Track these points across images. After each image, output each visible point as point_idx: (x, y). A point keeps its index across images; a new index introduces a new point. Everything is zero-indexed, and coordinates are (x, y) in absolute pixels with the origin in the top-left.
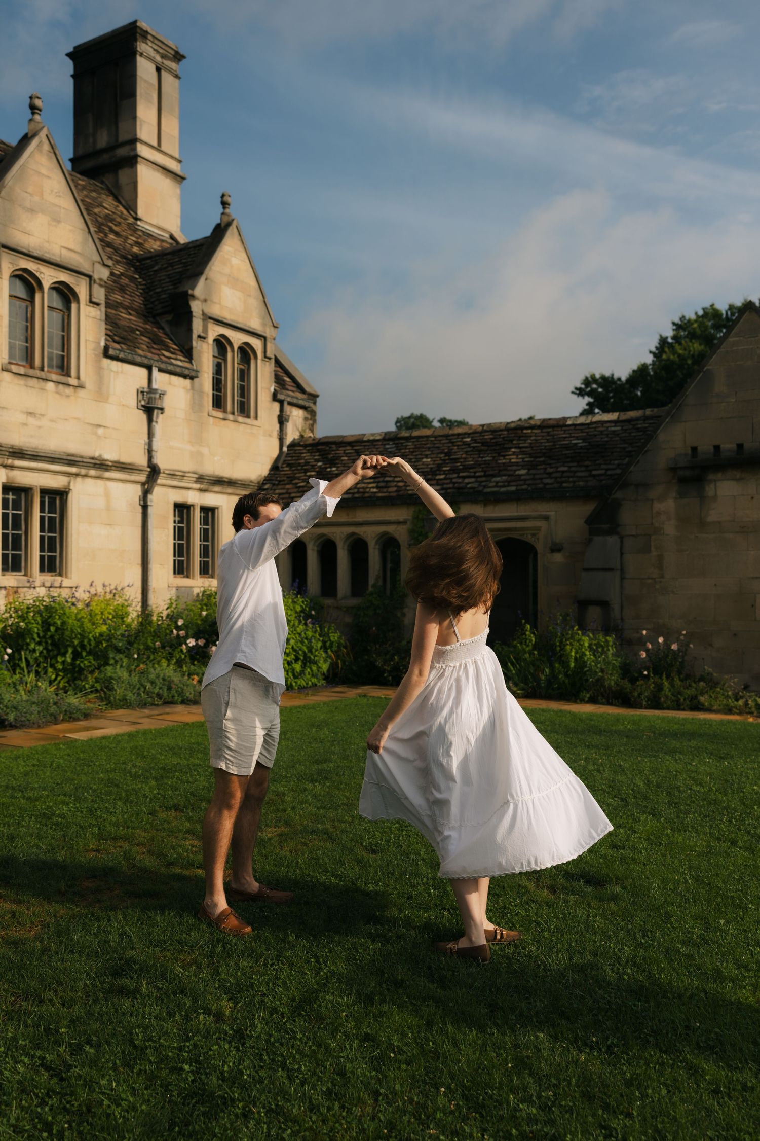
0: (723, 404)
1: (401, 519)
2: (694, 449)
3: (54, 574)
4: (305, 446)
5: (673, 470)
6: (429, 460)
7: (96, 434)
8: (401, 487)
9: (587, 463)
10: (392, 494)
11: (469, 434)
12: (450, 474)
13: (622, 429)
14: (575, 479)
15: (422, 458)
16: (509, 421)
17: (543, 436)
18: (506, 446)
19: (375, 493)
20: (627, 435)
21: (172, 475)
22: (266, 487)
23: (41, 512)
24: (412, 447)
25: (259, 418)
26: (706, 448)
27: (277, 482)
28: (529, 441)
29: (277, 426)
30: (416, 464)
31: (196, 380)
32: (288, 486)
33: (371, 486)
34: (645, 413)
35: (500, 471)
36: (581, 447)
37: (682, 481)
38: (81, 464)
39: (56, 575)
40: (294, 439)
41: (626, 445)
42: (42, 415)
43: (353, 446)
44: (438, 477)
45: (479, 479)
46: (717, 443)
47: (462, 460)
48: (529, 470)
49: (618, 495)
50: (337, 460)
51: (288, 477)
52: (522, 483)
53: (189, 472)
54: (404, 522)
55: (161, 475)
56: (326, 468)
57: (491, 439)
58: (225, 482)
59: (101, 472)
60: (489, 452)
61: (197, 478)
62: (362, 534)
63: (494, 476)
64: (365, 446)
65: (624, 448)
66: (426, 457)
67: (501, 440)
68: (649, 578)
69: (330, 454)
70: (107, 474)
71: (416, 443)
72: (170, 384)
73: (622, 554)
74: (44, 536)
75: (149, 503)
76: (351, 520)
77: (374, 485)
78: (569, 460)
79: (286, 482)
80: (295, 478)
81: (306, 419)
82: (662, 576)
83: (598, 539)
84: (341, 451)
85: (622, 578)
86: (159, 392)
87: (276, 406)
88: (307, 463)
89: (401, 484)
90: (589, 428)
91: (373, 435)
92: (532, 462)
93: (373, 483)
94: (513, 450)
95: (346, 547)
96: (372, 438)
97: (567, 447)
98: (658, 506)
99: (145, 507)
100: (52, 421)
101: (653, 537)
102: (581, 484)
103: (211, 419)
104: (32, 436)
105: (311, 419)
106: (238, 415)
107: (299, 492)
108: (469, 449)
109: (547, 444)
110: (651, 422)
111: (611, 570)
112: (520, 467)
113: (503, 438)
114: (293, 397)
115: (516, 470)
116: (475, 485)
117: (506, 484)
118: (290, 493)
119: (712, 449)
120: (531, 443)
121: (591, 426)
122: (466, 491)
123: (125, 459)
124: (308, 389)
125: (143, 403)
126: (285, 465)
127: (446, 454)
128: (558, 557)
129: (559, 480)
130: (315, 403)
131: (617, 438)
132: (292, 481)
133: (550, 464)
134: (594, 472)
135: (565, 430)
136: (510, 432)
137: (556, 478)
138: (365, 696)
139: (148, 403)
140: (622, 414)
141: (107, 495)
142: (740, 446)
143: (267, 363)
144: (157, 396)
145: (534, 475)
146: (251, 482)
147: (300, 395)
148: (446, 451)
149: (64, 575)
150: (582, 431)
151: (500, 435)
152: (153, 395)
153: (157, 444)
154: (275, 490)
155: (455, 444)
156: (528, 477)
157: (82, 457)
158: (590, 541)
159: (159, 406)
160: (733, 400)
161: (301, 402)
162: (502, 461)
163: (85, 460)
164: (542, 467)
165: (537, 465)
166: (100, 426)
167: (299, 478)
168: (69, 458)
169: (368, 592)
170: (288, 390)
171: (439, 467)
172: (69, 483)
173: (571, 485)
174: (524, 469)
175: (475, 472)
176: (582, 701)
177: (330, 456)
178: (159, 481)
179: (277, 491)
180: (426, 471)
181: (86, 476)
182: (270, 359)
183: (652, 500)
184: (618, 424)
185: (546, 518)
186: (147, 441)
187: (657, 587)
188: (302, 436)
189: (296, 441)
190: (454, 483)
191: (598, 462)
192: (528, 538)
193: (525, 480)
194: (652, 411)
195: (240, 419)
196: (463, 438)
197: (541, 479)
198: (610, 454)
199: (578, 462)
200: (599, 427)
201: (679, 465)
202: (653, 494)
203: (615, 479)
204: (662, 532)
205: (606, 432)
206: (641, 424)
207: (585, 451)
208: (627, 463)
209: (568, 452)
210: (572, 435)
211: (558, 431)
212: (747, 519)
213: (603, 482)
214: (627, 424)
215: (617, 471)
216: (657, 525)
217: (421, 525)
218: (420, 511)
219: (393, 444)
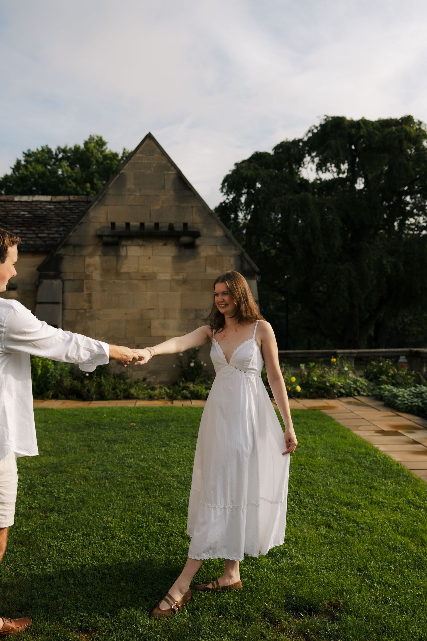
0: (132, 196)
2: (113, 224)
5: (100, 237)
9: (33, 228)
13: (55, 208)
14: (26, 239)
20: (59, 211)
26: (120, 224)
34: (69, 198)
36: (28, 217)
37: (106, 244)
41: (60, 219)
46: (128, 221)
49: (61, 252)
65: (59, 220)
68: (82, 309)
73: (63, 292)
78: (20, 225)
82: (91, 308)
83: (46, 282)
85: (63, 309)
90: (31, 204)
97: (18, 216)
98: (88, 260)
101: (85, 281)
102: (31, 242)
109: (2, 213)
110: (74, 204)
111: (58, 303)
119: (124, 225)
128: (14, 294)
131: (53, 213)
134: (40, 235)
135: (14, 205)
140: (53, 197)
142: (142, 224)
150: (26, 206)
158: (40, 283)
160: (138, 194)
176: (48, 398)
183: (85, 256)
184: (52, 204)
187: (88, 315)
191: (41, 228)
194: (74, 197)
198: (49, 223)
199: (27, 227)
200: (39, 205)
201: (105, 234)
202: (85, 252)
203: (57, 241)
204: (91, 278)
205: (44, 209)
206: (67, 206)
207: (31, 220)
208: (63, 230)
209: (19, 220)
210: (20, 208)
211: (8, 204)
212: (145, 272)
213: (48, 242)
214: (58, 204)
215: (57, 235)
216: (88, 273)
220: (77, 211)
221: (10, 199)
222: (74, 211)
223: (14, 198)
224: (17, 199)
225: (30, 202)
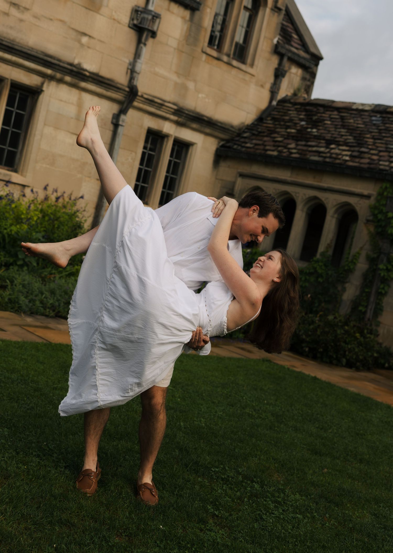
1: (366, 192)
3: (11, 169)
4: (295, 104)
7: (79, 42)
8: (374, 160)
10: (362, 166)
19: (347, 161)
21: (150, 102)
22: (245, 135)
23: (8, 105)
25: (255, 67)
27: (256, 133)
29: (272, 79)
31: (197, 13)
32: (265, 139)
33: (344, 153)
38: (57, 67)
39: (12, 171)
40: (287, 96)
42: (27, 9)
43: (340, 112)
50: (320, 122)
51: (269, 130)
53: (169, 102)
54: (368, 197)
55: (138, 97)
56: (307, 128)
58: (204, 120)
59: (77, 81)
61: (175, 110)
62: (323, 199)
64: (351, 114)
69: (315, 115)
70: (83, 84)
72: (168, 10)
74: (8, 131)
75: (120, 123)
76: (315, 183)
77: (349, 153)
79: (265, 134)
80: (275, 132)
81: (303, 79)
84: (326, 115)
86: (153, 14)
87: (275, 61)
88: (291, 120)
89: (375, 157)
91: (363, 105)
93: (349, 150)
95: (305, 210)
96: (361, 107)
99: (116, 125)
100: (35, 17)
103: (204, 56)
104: (11, 28)
105: (309, 80)
106: (233, 58)
107: (274, 146)
114: (294, 53)
118: (265, 146)
123: (105, 73)
124: (312, 50)
125: (135, 22)
126: (269, 118)
130: (317, 65)
132: (271, 134)
138: (269, 361)
139: (140, 23)
141: (80, 105)
143: (276, 14)
144: (150, 17)
146: (232, 127)
147: (302, 53)
149: (20, 173)
152: (146, 16)
153: (141, 66)
154: (252, 140)
157: (60, 60)
159: (150, 28)
161: (302, 61)
163: (61, 64)
166: (85, 34)
167: (278, 133)
168: (46, 58)
169: (315, 259)
170: (292, 46)
172: (43, 84)
177: (315, 118)
178: (135, 104)
179: (254, 141)
181: (60, 81)
182: (280, 9)
186: (132, 60)
188: (295, 94)
189: (288, 98)
195: (235, 63)
217: (384, 202)
218: (386, 188)
219: (380, 117)
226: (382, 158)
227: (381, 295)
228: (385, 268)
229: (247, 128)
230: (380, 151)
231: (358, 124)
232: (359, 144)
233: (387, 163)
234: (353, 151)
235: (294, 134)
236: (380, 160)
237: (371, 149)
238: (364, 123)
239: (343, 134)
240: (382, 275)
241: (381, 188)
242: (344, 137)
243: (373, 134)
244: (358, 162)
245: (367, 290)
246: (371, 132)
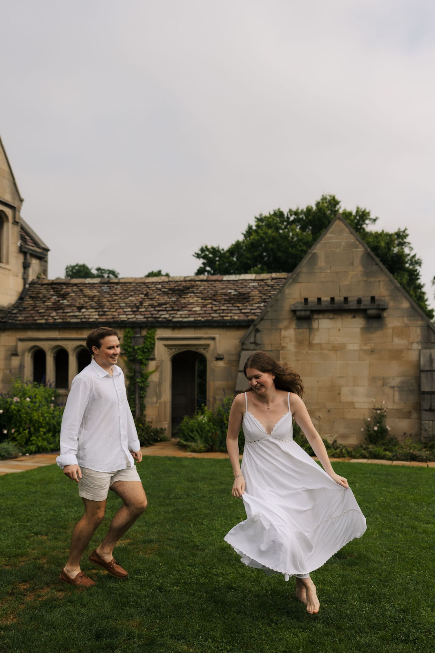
0: (323, 274)
2: (306, 300)
4: (42, 284)
5: (294, 311)
6: (133, 298)
8: (115, 315)
9: (238, 305)
10: (109, 320)
11: (160, 283)
12: (148, 308)
13: (258, 285)
14: (231, 314)
15: (128, 297)
16: (186, 275)
17: (209, 287)
18: (185, 291)
19: (97, 319)
20: (262, 288)
24: (121, 289)
25: (9, 264)
26: (313, 299)
28: (200, 289)
29: (22, 270)
30: (125, 300)
33: (93, 314)
34: (271, 276)
35: (182, 307)
36: (234, 295)
37: (299, 319)
40: (33, 279)
41: (262, 295)
43: (78, 287)
44: (140, 310)
45: (169, 312)
46: (319, 296)
47: (156, 299)
48: (202, 307)
49: (260, 326)
50: (67, 295)
51: (31, 306)
52: (198, 316)
56: (60, 300)
57: (175, 287)
60: (174, 295)
63: (178, 310)
64: (87, 287)
65: (261, 297)
66: (131, 296)
67: (181, 287)
69: (61, 291)
71: (123, 287)
76: (79, 337)
77: (97, 313)
78: (226, 302)
79: (30, 309)
80: (37, 307)
81: (41, 266)
84: (69, 289)
87: (21, 257)
88: (45, 297)
89: (115, 314)
90: (237, 283)
92: (203, 302)
93: (95, 312)
94: (190, 294)
95: (75, 355)
96: (91, 282)
97: (225, 294)
98: (284, 333)
101: (281, 352)
102: (236, 318)
105: (44, 266)
108: (160, 292)
109: (212, 292)
110: (275, 281)
112: (195, 306)
113: (183, 286)
114: (32, 250)
115: (193, 308)
116: (167, 316)
117: (187, 316)
118: (33, 317)
119: (316, 300)
120: (201, 291)
121: (239, 282)
122: (160, 319)
124: (42, 246)
126: (28, 297)
127: (146, 295)
128: (221, 364)
129: (221, 315)
130: (47, 255)
131: (256, 290)
132: (34, 308)
133: (215, 305)
134: (243, 311)
135: (223, 284)
136: (187, 283)
137: (219, 313)
140: (258, 275)
142: (332, 299)
143: (15, 226)
145: (205, 311)
146: (4, 308)
147: (37, 249)
148: (145, 293)
150: (233, 284)
151: (180, 284)
154: (21, 314)
155: (150, 289)
156: (201, 312)
160: (329, 271)
161: (38, 254)
162: (183, 301)
164: (210, 306)
165: (207, 305)
167: (39, 307)
170: (29, 245)
171: (141, 303)
173: (229, 318)
174: (198, 307)
175: (166, 308)
177: (61, 293)
179: (23, 315)
180: (133, 306)
182: (17, 223)
183: (281, 329)
184: (255, 282)
185: (213, 339)
188: (39, 278)
189: (35, 281)
190: (152, 314)
191: (245, 305)
192: (202, 351)
193: (200, 314)
194: (276, 275)
196: (155, 285)
197: (210, 314)
198: (252, 300)
199: (233, 304)
200: (244, 283)
201: (298, 309)
202: (282, 325)
203: (258, 316)
204: (286, 349)
205: (248, 286)
206: (270, 282)
207: (237, 297)
208: (264, 306)
209: (226, 297)
210: (228, 287)
211: (218, 283)
212: (337, 343)
213: (249, 318)
214: (260, 282)
215: (258, 311)
216: (283, 345)
217: (130, 341)
218: (129, 332)
219: (107, 286)
220: (278, 287)
221: (220, 279)
222: (275, 288)
223: (223, 278)
224: (226, 278)
225: (237, 281)
226: (120, 314)
227: (142, 398)
228: (141, 381)
229: (13, 307)
230: (117, 309)
231: (94, 293)
232: (101, 306)
233: (124, 316)
234: (99, 312)
235: (51, 306)
236: (119, 315)
237: (110, 309)
238: (98, 292)
239: (87, 301)
240: (140, 385)
241: (125, 332)
242: (88, 303)
243: (108, 298)
244: (106, 318)
245: (132, 397)
246: (106, 297)
